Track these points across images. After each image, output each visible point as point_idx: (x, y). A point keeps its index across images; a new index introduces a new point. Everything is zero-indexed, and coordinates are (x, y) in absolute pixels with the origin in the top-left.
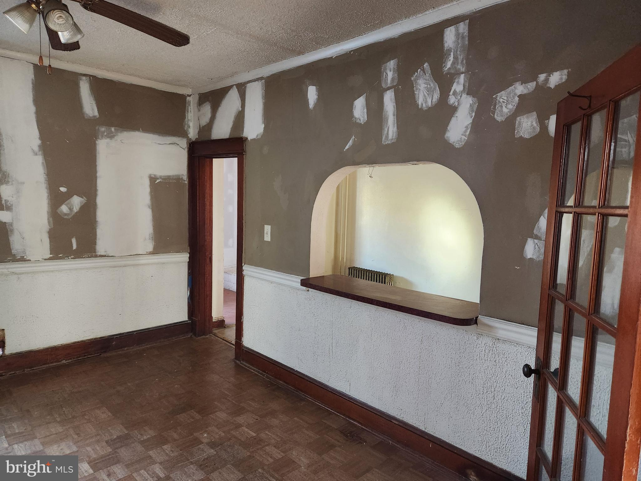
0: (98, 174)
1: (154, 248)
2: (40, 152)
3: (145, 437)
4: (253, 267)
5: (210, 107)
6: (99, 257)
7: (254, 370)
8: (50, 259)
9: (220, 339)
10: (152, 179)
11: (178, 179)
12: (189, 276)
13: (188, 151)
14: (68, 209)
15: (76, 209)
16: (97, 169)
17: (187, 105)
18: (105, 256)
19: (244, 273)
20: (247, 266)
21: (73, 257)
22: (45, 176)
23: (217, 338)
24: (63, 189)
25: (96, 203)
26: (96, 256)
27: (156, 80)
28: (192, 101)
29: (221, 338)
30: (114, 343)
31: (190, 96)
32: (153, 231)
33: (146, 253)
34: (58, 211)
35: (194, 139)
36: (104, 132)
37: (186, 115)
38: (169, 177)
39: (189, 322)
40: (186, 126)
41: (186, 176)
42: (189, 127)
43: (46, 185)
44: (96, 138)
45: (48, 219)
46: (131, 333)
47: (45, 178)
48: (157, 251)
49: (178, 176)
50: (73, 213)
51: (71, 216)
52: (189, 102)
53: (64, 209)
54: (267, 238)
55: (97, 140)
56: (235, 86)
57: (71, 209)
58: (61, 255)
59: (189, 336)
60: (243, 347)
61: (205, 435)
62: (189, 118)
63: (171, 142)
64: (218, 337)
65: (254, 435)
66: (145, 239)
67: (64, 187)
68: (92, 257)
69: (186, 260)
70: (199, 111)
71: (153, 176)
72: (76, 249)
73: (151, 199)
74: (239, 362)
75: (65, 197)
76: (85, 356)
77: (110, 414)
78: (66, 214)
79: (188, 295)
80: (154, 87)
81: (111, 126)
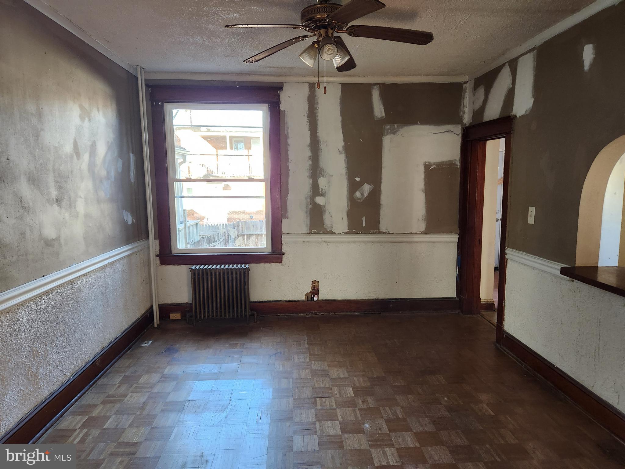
0: (384, 165)
1: (426, 228)
2: (344, 152)
3: (396, 384)
4: (516, 251)
5: (483, 90)
6: (381, 233)
7: (513, 357)
8: (347, 233)
9: (486, 321)
10: (427, 166)
11: (450, 164)
12: (459, 256)
13: (462, 136)
14: (360, 194)
15: (366, 195)
16: (382, 161)
17: (463, 92)
18: (386, 233)
19: (507, 256)
20: (511, 249)
21: (363, 232)
22: (346, 170)
23: (483, 319)
24: (357, 179)
25: (380, 189)
26: (379, 233)
27: (433, 75)
28: (469, 87)
29: (488, 320)
30: (391, 306)
31: (466, 83)
32: (425, 213)
33: (419, 232)
34: (354, 196)
35: (468, 124)
36: (389, 129)
37: (462, 101)
38: (442, 163)
39: (457, 299)
40: (461, 112)
41: (459, 161)
42: (464, 113)
43: (346, 176)
44: (382, 136)
45: (347, 202)
46: (405, 300)
47: (346, 171)
48: (428, 231)
49: (451, 161)
50: (364, 198)
51: (363, 200)
52: (466, 89)
53: (358, 194)
54: (531, 220)
55: (383, 137)
56: (507, 64)
57: (362, 195)
58: (355, 230)
59: (457, 312)
60: (504, 332)
61: (446, 399)
62: (465, 104)
63: (446, 130)
64: (485, 319)
65: (492, 414)
66: (419, 220)
67: (359, 177)
68: (376, 233)
69: (456, 241)
70: (474, 95)
71: (428, 163)
72: (365, 226)
73: (425, 184)
74: (499, 346)
75: (359, 185)
76: (370, 311)
77: (376, 359)
78: (359, 199)
79: (457, 274)
80: (431, 82)
81: (394, 124)
